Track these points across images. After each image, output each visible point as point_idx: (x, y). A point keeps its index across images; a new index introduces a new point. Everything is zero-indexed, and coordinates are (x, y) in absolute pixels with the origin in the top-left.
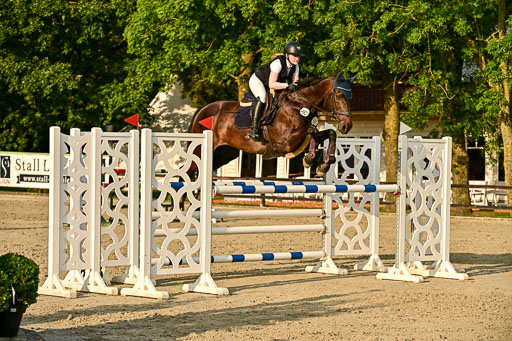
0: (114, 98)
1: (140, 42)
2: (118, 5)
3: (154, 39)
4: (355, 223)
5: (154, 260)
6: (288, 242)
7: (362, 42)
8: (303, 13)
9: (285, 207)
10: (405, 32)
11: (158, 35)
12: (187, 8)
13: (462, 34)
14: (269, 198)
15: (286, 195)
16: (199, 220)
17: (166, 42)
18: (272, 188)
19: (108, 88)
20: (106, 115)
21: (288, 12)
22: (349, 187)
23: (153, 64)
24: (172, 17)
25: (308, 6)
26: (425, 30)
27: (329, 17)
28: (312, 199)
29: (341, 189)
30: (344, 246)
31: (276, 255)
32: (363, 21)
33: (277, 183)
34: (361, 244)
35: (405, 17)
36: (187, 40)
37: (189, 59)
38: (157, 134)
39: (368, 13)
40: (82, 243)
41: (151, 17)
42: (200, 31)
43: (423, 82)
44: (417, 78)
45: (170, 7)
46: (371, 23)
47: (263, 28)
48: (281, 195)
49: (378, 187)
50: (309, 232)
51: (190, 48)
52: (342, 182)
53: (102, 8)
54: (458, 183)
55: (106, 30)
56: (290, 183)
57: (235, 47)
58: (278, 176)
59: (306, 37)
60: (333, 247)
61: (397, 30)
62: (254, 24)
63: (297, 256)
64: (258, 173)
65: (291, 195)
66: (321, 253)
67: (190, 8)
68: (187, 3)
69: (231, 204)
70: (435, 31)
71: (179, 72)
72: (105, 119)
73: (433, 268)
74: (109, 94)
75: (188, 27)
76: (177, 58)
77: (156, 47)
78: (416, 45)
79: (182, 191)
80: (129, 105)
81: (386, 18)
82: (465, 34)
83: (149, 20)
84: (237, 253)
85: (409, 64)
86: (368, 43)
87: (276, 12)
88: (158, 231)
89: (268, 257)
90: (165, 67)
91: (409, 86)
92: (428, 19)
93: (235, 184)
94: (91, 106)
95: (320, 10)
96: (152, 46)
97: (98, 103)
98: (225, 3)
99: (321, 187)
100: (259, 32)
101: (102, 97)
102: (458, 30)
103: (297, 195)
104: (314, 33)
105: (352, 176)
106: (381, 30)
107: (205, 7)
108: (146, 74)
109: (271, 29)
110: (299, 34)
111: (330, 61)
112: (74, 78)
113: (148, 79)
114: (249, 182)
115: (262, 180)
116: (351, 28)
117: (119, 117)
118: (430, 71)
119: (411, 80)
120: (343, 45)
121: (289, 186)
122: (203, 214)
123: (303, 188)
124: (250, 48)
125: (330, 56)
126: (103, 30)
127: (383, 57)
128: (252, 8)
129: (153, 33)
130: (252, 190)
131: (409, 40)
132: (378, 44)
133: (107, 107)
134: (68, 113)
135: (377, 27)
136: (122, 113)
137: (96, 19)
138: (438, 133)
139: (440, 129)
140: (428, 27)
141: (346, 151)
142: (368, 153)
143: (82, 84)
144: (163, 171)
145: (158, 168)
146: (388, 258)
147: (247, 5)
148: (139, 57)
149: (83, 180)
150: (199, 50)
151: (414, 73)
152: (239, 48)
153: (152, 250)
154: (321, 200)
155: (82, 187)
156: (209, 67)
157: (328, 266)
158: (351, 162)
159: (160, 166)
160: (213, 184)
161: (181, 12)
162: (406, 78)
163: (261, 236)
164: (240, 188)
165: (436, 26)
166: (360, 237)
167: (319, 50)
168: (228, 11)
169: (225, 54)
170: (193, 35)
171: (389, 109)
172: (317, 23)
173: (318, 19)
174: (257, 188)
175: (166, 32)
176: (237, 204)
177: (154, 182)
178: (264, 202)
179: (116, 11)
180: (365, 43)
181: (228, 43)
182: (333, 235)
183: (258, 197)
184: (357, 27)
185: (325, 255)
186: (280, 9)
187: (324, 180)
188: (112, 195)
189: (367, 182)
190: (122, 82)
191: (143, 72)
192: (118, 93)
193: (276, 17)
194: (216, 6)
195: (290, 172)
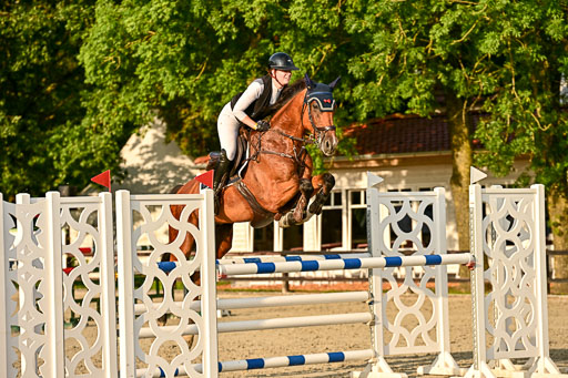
0: (69, 147)
1: (103, 67)
2: (68, 14)
3: (123, 61)
4: (415, 309)
5: (139, 372)
6: (324, 340)
7: (416, 54)
8: (331, 17)
9: (317, 291)
10: (476, 38)
11: (129, 56)
12: (167, 17)
13: (558, 37)
14: (294, 279)
15: (319, 274)
16: (200, 313)
17: (141, 66)
18: (298, 265)
19: (60, 133)
20: (58, 171)
21: (311, 17)
22: (405, 259)
23: (122, 97)
24: (146, 31)
25: (337, 8)
26: (505, 33)
27: (368, 22)
28: (356, 278)
29: (393, 262)
30: (402, 342)
31: (308, 358)
32: (416, 25)
33: (305, 258)
34: (425, 338)
35: (475, 18)
36: (169, 62)
37: (173, 88)
38: (138, 197)
39: (422, 14)
40: (37, 352)
41: (117, 31)
42: (188, 49)
43: (505, 107)
44: (495, 102)
45: (143, 18)
46: (429, 27)
47: (276, 42)
48: (311, 274)
49: (445, 257)
50: (352, 323)
51: (173, 73)
52: (394, 253)
53: (46, 19)
54: (561, 248)
55: (53, 51)
56: (322, 257)
57: (239, 69)
58: (306, 249)
59: (336, 50)
60: (386, 344)
61: (464, 36)
62: (264, 37)
63: (336, 357)
64: (278, 245)
65: (326, 275)
66: (370, 352)
67: (173, 17)
68: (167, 11)
69: (242, 290)
70: (518, 34)
71: (159, 107)
72: (57, 178)
73: (527, 369)
74: (60, 141)
75: (171, 44)
76: (156, 87)
77: (127, 73)
78: (493, 56)
79: (174, 274)
80: (91, 156)
81: (448, 20)
82: (561, 37)
83: (114, 35)
84: (252, 357)
85: (484, 83)
86: (425, 55)
87: (293, 17)
88: (143, 331)
89: (297, 361)
90: (140, 101)
91: (485, 114)
92: (508, 19)
93: (247, 261)
94: (35, 160)
95: (355, 13)
96: (121, 71)
97: (45, 154)
98: (220, 9)
99: (365, 260)
100: (271, 46)
101: (52, 146)
102: (551, 32)
103: (333, 274)
104: (348, 46)
105: (409, 244)
106: (441, 37)
107: (193, 14)
108: (114, 111)
109: (287, 42)
110: (327, 47)
111: (371, 83)
112: (10, 120)
113: (117, 119)
114: (265, 258)
115: (283, 254)
116: (399, 36)
117: (76, 173)
118: (513, 91)
119: (487, 107)
120: (389, 60)
121: (322, 261)
122: (205, 304)
123: (341, 262)
124: (258, 69)
125: (370, 76)
126: (48, 51)
127: (447, 74)
128: (259, 14)
129: (120, 53)
130: (270, 268)
131: (482, 49)
132: (439, 57)
133: (58, 160)
134: (2, 171)
135: (436, 33)
136: (80, 168)
137: (37, 36)
138: (530, 177)
139: (532, 172)
140: (508, 29)
141: (398, 209)
142: (429, 211)
143: (22, 128)
144: (144, 248)
145: (140, 243)
146: (463, 358)
147: (252, 9)
148: (102, 87)
149: (37, 264)
150: (187, 75)
151: (491, 95)
152: (243, 71)
153: (136, 357)
154: (367, 280)
155: (35, 275)
156: (202, 99)
157: (380, 370)
158: (406, 224)
159: (144, 241)
160: (217, 263)
161: (159, 22)
162: (480, 103)
163: (284, 331)
164: (254, 267)
165: (520, 28)
166: (423, 328)
167: (355, 69)
168: (225, 19)
169: (223, 80)
170: (178, 55)
171: (458, 147)
172: (351, 31)
173: (352, 25)
174: (278, 265)
175: (139, 52)
176: (251, 290)
177: (135, 263)
178: (287, 286)
179: (65, 23)
180: (420, 57)
181: (227, 64)
182: (385, 328)
183: (279, 279)
184: (408, 35)
185: (376, 355)
186: (298, 14)
187: (370, 252)
188: (78, 283)
189: (428, 251)
190: (79, 123)
191: (110, 109)
192: (73, 140)
193: (294, 25)
194: (209, 13)
195: (323, 242)
